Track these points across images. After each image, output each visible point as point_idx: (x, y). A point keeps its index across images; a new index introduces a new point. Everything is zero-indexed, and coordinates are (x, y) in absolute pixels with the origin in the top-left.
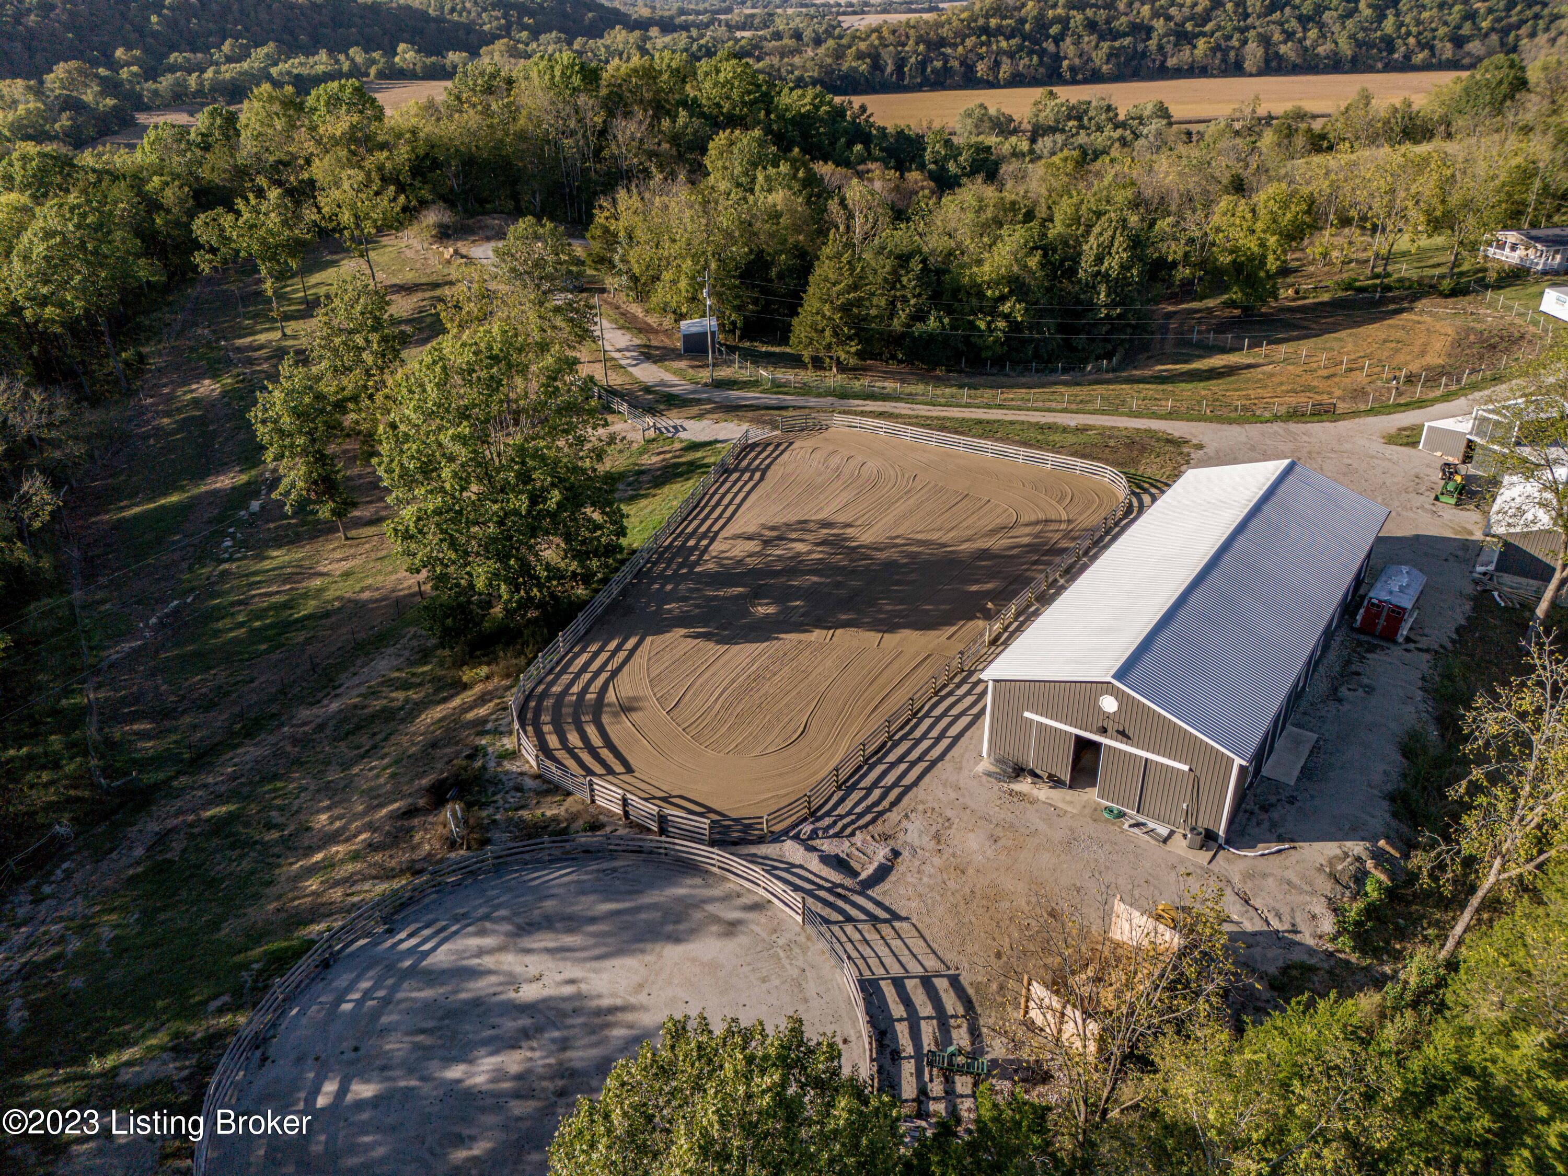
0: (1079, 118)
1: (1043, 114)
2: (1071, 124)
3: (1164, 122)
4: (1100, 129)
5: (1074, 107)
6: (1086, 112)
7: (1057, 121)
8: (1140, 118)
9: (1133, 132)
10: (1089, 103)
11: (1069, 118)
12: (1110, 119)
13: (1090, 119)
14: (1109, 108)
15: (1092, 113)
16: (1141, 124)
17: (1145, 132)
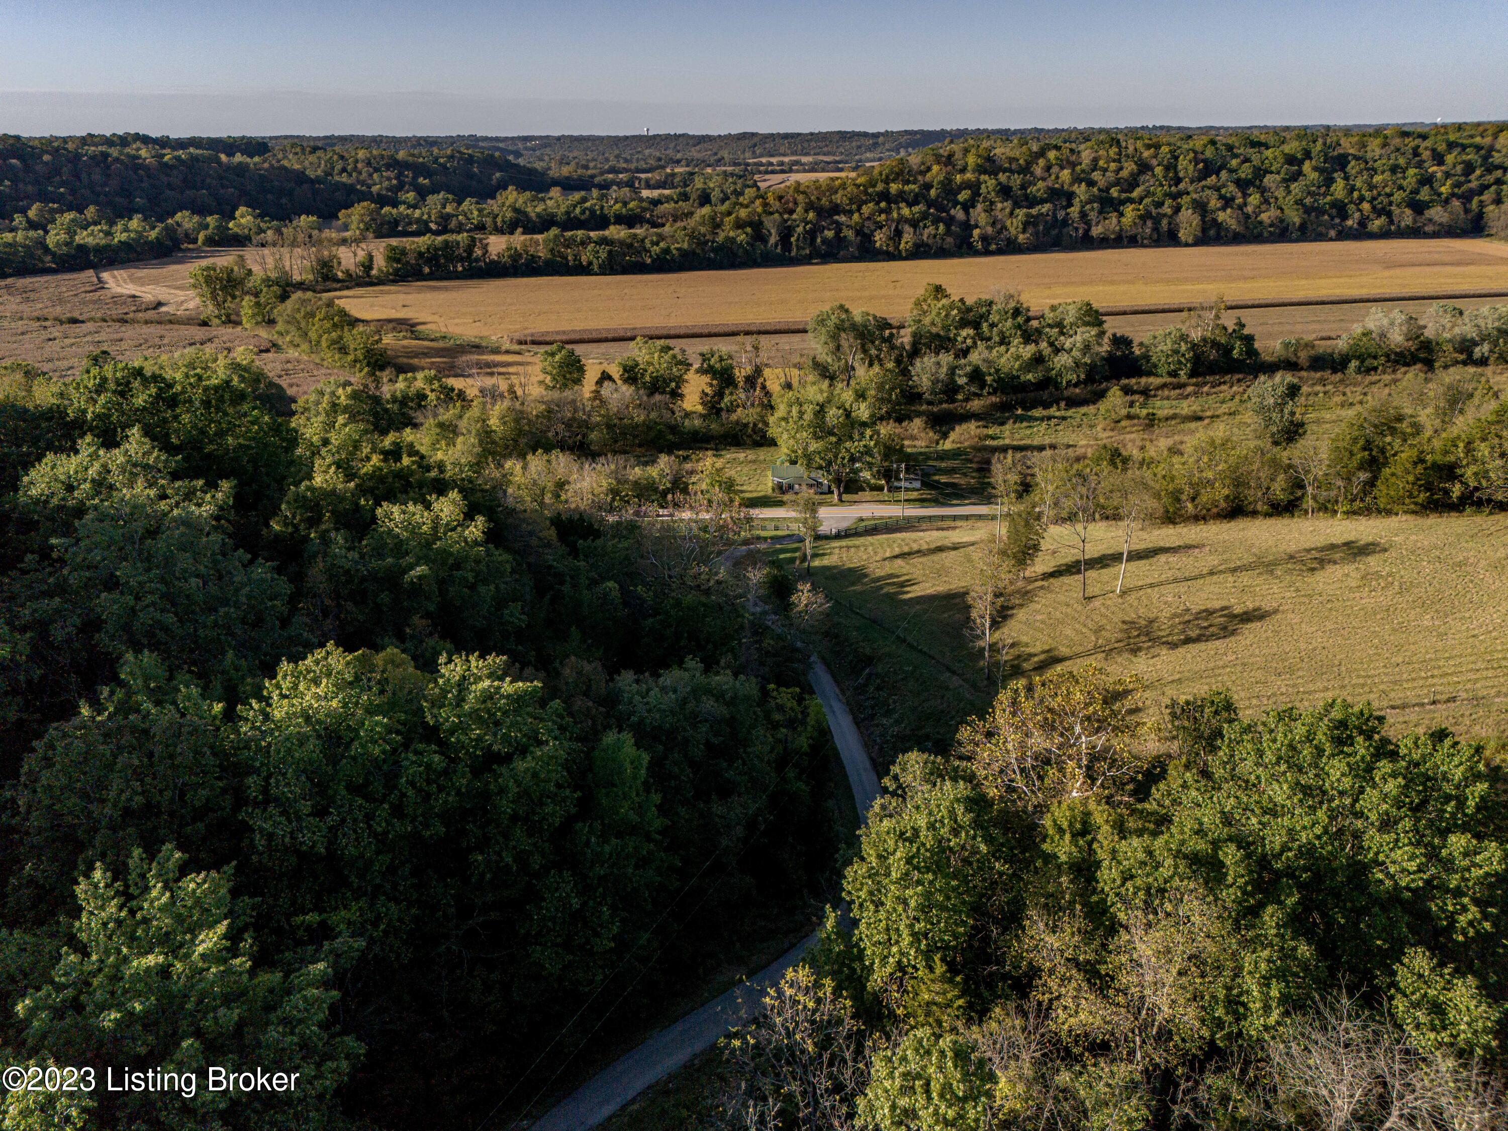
0: (977, 326)
1: (927, 321)
2: (964, 333)
3: (1094, 331)
4: (1004, 341)
5: (969, 310)
6: (984, 317)
7: (946, 328)
8: (1060, 325)
9: (1051, 344)
10: (990, 304)
11: (963, 323)
12: (1019, 327)
13: (993, 325)
14: (1017, 312)
15: (994, 318)
16: (1062, 333)
17: (1067, 346)
